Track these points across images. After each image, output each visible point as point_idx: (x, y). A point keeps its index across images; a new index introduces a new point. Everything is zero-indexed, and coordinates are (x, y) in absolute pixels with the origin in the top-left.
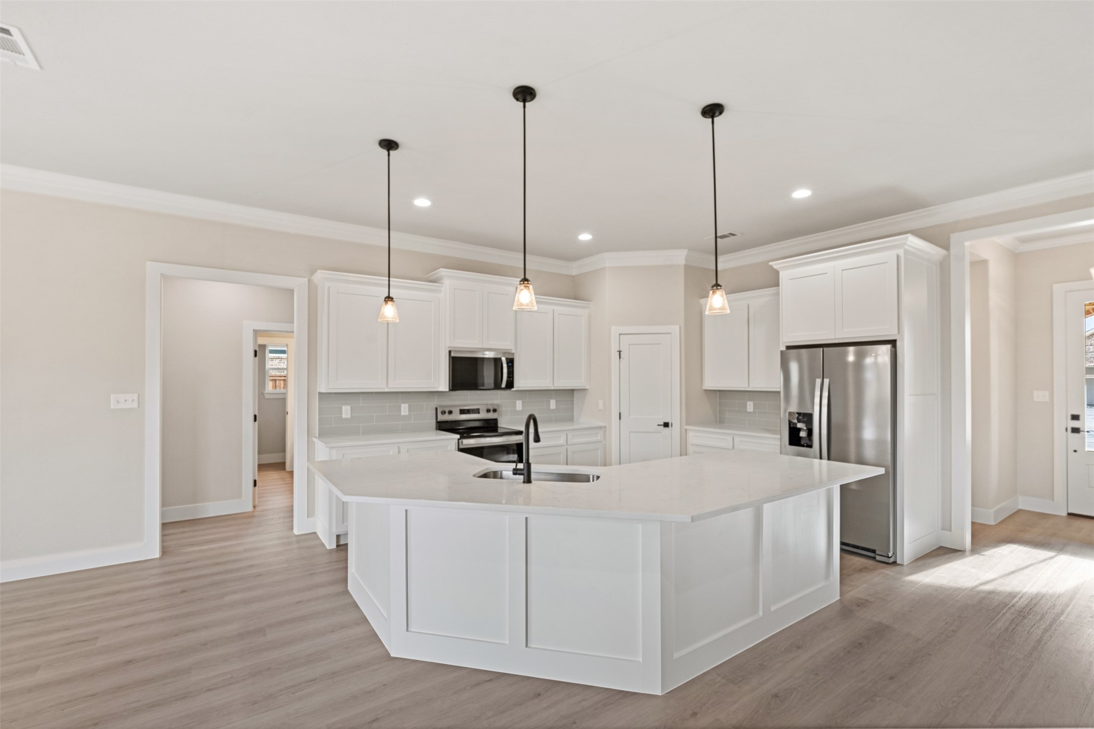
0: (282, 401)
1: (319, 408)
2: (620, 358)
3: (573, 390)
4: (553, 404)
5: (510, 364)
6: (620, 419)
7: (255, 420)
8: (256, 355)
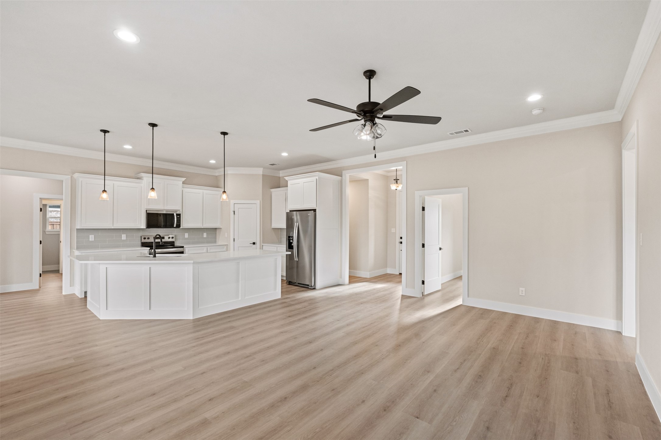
0: (57, 235)
1: (77, 236)
2: (234, 214)
3: (216, 228)
4: (205, 235)
5: (178, 217)
6: (234, 241)
7: (41, 243)
8: (41, 211)
